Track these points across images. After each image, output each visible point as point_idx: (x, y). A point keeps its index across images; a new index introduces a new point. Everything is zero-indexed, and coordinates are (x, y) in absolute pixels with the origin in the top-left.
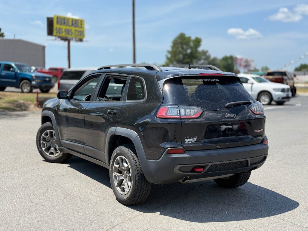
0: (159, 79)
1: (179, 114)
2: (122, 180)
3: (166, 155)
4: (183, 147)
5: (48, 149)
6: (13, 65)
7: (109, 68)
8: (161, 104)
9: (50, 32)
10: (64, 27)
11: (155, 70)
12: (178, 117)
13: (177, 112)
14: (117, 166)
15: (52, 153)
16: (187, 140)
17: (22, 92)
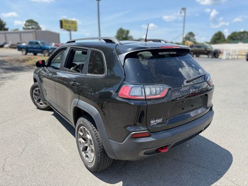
0: (119, 53)
1: (144, 95)
2: (87, 147)
3: (129, 139)
4: (149, 130)
5: (39, 100)
6: (39, 42)
7: (74, 41)
8: (123, 82)
9: (61, 27)
10: (68, 25)
11: (114, 43)
12: (143, 97)
13: (142, 92)
14: (81, 134)
15: (41, 104)
16: (152, 122)
17: (45, 56)
